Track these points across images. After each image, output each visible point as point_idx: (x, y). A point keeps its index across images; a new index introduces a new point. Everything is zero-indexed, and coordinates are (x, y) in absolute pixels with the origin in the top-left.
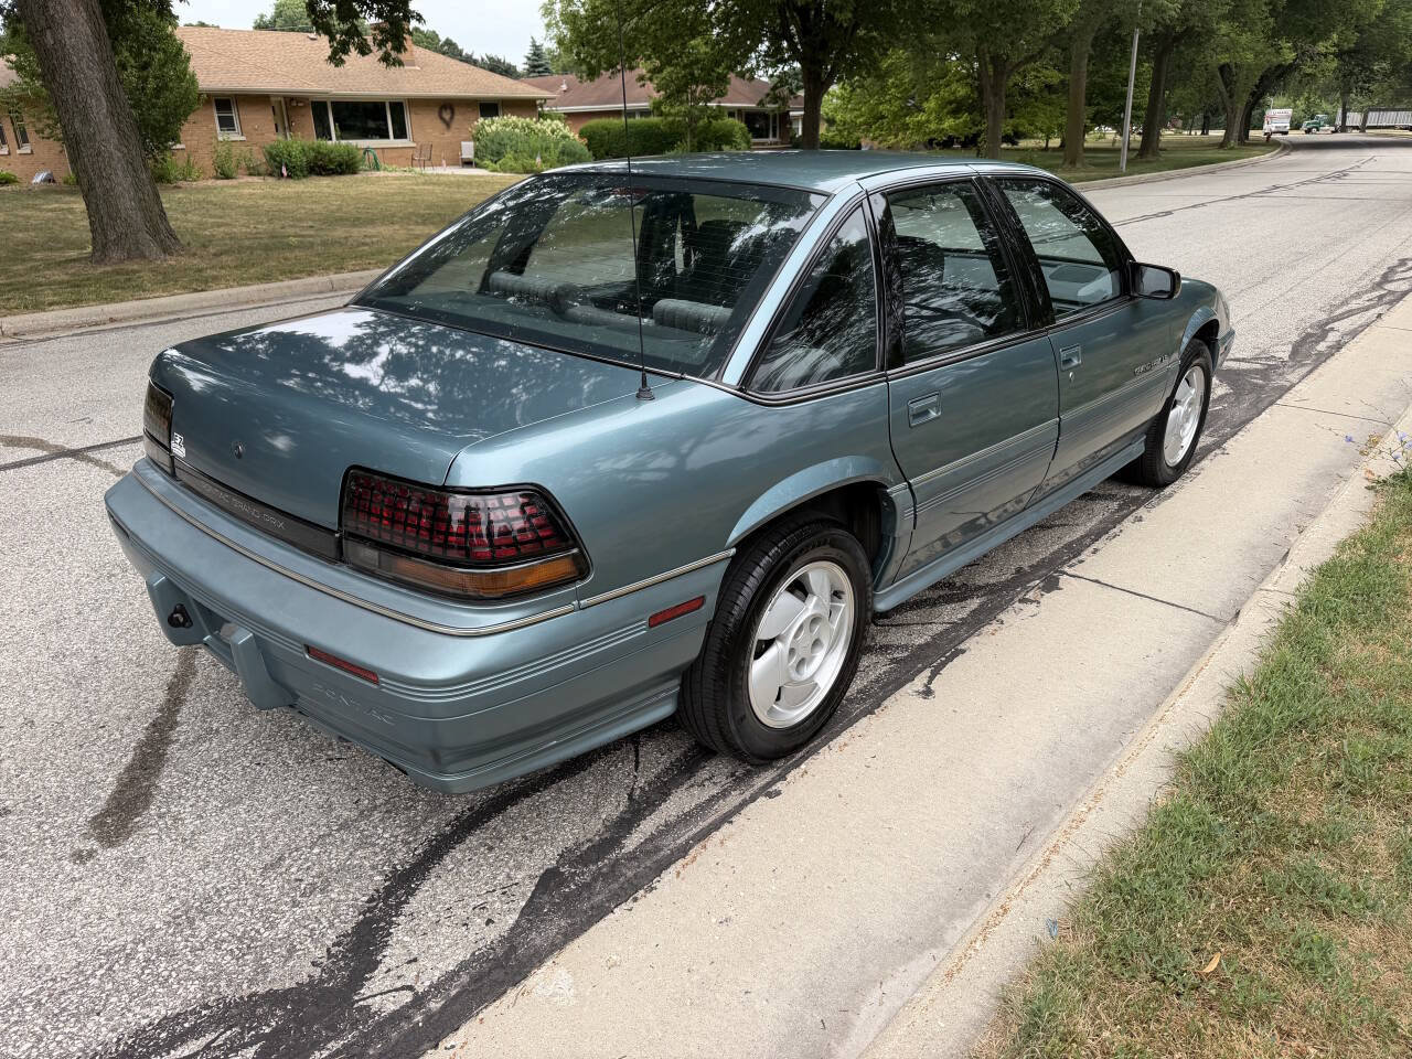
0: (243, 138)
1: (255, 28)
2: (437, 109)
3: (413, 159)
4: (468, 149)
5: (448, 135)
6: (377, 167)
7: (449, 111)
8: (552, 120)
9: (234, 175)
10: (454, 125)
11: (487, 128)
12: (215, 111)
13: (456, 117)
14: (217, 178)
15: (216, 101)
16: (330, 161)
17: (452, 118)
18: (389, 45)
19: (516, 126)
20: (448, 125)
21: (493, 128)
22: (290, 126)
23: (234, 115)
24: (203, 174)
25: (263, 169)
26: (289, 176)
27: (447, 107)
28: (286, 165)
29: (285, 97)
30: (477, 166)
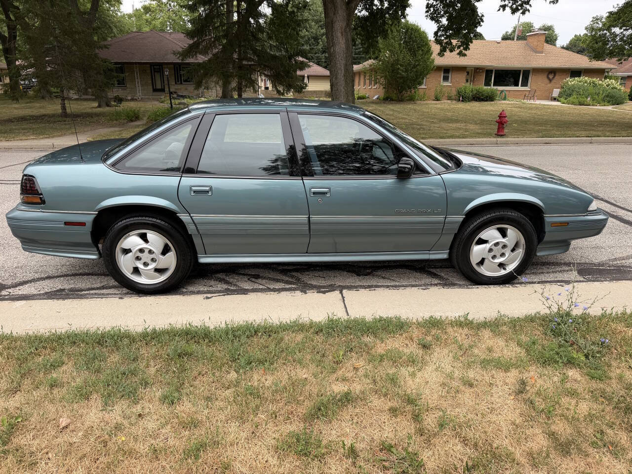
0: (451, 85)
1: (503, 39)
2: (547, 73)
3: (525, 96)
4: (556, 92)
5: (549, 85)
6: (505, 99)
7: (553, 74)
8: (610, 79)
9: (441, 99)
10: (553, 81)
11: (569, 83)
12: (442, 73)
13: (556, 77)
14: (434, 100)
15: (444, 69)
16: (482, 95)
17: (554, 77)
18: (462, 48)
19: (586, 82)
20: (550, 81)
21: (573, 83)
22: (474, 79)
23: (450, 75)
24: (429, 99)
25: (453, 97)
26: (462, 101)
27: (552, 73)
28: (462, 96)
29: (475, 68)
30: (558, 101)
